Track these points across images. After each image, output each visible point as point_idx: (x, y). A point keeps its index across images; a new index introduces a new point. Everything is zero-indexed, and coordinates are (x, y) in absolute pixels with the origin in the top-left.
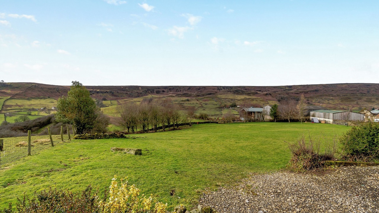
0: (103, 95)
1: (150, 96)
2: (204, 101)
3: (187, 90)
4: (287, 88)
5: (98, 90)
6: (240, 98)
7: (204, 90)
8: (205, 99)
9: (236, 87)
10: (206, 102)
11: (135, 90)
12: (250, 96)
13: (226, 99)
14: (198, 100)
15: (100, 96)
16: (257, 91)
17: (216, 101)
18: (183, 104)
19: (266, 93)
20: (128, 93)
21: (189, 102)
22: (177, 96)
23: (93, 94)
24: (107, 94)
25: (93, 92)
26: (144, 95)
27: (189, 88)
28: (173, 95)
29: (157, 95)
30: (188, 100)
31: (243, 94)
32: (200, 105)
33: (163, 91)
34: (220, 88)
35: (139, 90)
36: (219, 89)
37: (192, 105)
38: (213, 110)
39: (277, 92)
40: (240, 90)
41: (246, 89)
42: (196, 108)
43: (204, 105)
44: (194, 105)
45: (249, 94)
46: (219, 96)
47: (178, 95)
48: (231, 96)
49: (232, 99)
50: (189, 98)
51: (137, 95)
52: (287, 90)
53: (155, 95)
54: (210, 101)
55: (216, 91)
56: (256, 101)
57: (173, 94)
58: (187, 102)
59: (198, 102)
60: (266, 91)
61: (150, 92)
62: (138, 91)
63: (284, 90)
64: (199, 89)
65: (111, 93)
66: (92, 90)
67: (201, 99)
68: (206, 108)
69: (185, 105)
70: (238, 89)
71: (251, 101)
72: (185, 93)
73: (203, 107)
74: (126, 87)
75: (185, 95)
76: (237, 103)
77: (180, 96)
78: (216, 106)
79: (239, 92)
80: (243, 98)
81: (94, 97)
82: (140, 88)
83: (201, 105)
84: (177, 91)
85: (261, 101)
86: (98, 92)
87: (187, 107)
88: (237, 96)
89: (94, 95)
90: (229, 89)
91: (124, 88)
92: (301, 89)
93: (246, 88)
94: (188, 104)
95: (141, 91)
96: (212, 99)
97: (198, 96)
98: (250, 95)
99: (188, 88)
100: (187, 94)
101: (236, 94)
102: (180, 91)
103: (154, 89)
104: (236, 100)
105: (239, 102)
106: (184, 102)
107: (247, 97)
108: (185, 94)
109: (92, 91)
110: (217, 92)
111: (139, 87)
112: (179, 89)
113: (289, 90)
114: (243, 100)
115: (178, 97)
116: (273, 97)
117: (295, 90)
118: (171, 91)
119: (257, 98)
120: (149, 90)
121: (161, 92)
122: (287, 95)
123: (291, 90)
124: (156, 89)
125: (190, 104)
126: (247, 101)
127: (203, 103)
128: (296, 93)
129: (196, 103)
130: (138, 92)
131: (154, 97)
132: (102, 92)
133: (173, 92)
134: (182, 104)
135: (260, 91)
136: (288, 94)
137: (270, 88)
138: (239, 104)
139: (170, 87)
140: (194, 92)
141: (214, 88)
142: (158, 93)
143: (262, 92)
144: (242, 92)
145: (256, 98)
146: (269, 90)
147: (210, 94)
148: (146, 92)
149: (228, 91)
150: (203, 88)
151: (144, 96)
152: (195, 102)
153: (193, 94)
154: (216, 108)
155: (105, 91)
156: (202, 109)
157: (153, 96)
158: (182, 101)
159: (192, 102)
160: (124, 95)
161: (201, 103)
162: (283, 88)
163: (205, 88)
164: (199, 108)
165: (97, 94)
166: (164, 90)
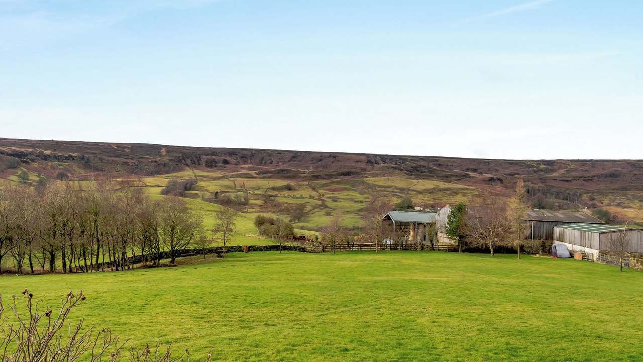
0: (61, 165)
1: (187, 174)
2: (329, 190)
3: (289, 161)
4: (542, 166)
5: (48, 152)
6: (423, 188)
7: (333, 162)
8: (334, 186)
9: (416, 159)
10: (336, 194)
11: (149, 155)
12: (450, 182)
13: (389, 187)
14: (314, 189)
15: (53, 168)
16: (468, 169)
17: (361, 194)
18: (276, 196)
19: (489, 176)
20: (130, 162)
21: (292, 193)
22: (261, 176)
23: (33, 160)
24: (71, 162)
25: (32, 157)
26: (174, 170)
27: (294, 157)
28: (251, 172)
29: (208, 172)
30: (289, 188)
31: (431, 176)
32: (320, 202)
33: (226, 162)
34: (373, 160)
35: (161, 156)
36: (372, 163)
37: (299, 201)
38: (352, 215)
39: (516, 176)
40: (424, 166)
41: (440, 165)
42: (308, 208)
43: (329, 203)
44: (302, 201)
45: (446, 178)
46: (370, 180)
47: (264, 174)
48: (399, 181)
49: (402, 190)
50: (292, 183)
51: (152, 169)
52: (542, 171)
53: (202, 170)
54: (345, 193)
55: (363, 166)
56: (464, 196)
57: (250, 169)
58: (286, 193)
59: (314, 193)
60: (489, 171)
61: (189, 161)
62: (157, 159)
63: (535, 172)
64: (321, 160)
65: (83, 162)
66: (30, 150)
67: (323, 186)
68: (333, 209)
69: (280, 200)
70: (419, 163)
71: (449, 195)
72: (282, 167)
73: (326, 207)
74: (125, 147)
75: (282, 174)
76: (414, 200)
77: (270, 177)
78: (359, 206)
79: (421, 172)
80: (432, 187)
81: (35, 170)
82: (163, 150)
83: (323, 200)
84: (262, 161)
85: (476, 195)
86: (46, 158)
87: (286, 205)
88: (415, 181)
89: (36, 165)
90: (396, 164)
91: (120, 149)
92: (576, 170)
93: (439, 163)
94: (289, 196)
95: (166, 159)
96: (353, 186)
97: (317, 177)
98: (449, 179)
99: (292, 155)
100: (288, 171)
101: (413, 177)
102: (271, 163)
103: (200, 155)
104: (414, 191)
105: (420, 196)
106: (276, 193)
107: (442, 185)
108: (282, 171)
109: (31, 154)
110: (365, 170)
111: (161, 149)
112: (269, 158)
113: (546, 171)
114: (430, 193)
115: (264, 178)
116: (506, 187)
117: (562, 171)
118: (245, 162)
119: (467, 189)
120: (188, 158)
121: (219, 165)
122: (541, 185)
123: (553, 171)
124: (208, 155)
125: (295, 197)
126: (440, 194)
127: (328, 198)
128: (563, 180)
129: (308, 196)
130: (156, 162)
131: (200, 176)
132: (57, 158)
133: (250, 166)
134: (273, 198)
135: (475, 170)
136: (543, 180)
137: (501, 165)
138: (420, 201)
139: (244, 152)
140: (307, 168)
141: (358, 158)
142: (211, 166)
143: (481, 173)
144: (430, 172)
145: (463, 189)
146: (497, 170)
147: (348, 174)
148: (180, 161)
149: (394, 168)
150: (330, 157)
151: (171, 172)
152: (306, 192)
153: (304, 173)
154: (360, 210)
155: (67, 155)
156: (323, 212)
157: (198, 172)
158: (274, 189)
159: (297, 194)
160: (119, 167)
161: (323, 195)
162: (533, 166)
163: (335, 157)
164: (314, 208)
165: (44, 162)
166: (228, 158)
